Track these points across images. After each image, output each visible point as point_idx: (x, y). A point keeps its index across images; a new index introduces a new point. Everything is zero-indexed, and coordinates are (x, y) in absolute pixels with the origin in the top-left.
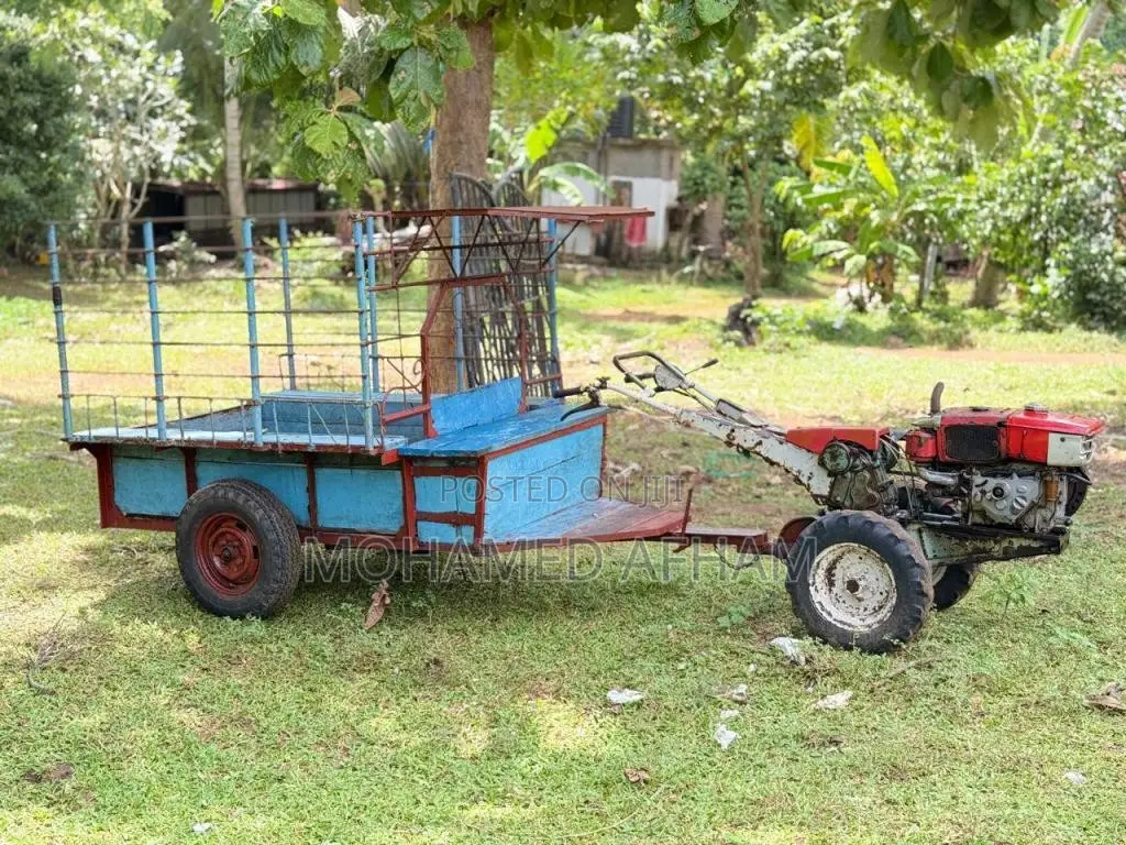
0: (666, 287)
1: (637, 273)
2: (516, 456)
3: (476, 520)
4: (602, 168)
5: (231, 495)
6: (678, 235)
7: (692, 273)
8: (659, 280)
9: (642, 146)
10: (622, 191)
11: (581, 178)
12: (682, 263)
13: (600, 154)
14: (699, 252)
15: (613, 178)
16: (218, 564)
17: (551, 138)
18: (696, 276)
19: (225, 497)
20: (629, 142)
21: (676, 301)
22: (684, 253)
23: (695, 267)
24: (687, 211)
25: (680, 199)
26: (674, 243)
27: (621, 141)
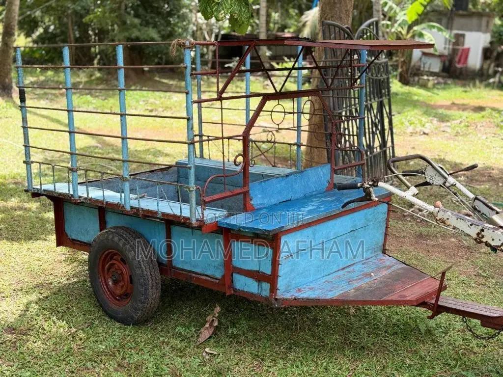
0: (478, 90)
1: (464, 82)
2: (308, 231)
3: (272, 279)
4: (449, 27)
5: (116, 239)
6: (488, 62)
7: (494, 83)
8: (474, 85)
9: (471, 15)
10: (459, 39)
11: (435, 30)
12: (489, 77)
13: (449, 19)
14: (499, 71)
15: (455, 32)
16: (110, 283)
17: (421, 9)
18: (496, 85)
19: (112, 240)
20: (465, 13)
21: (483, 98)
22: (491, 71)
23: (496, 79)
24: (494, 50)
25: (491, 43)
26: (486, 67)
27: (461, 12)
